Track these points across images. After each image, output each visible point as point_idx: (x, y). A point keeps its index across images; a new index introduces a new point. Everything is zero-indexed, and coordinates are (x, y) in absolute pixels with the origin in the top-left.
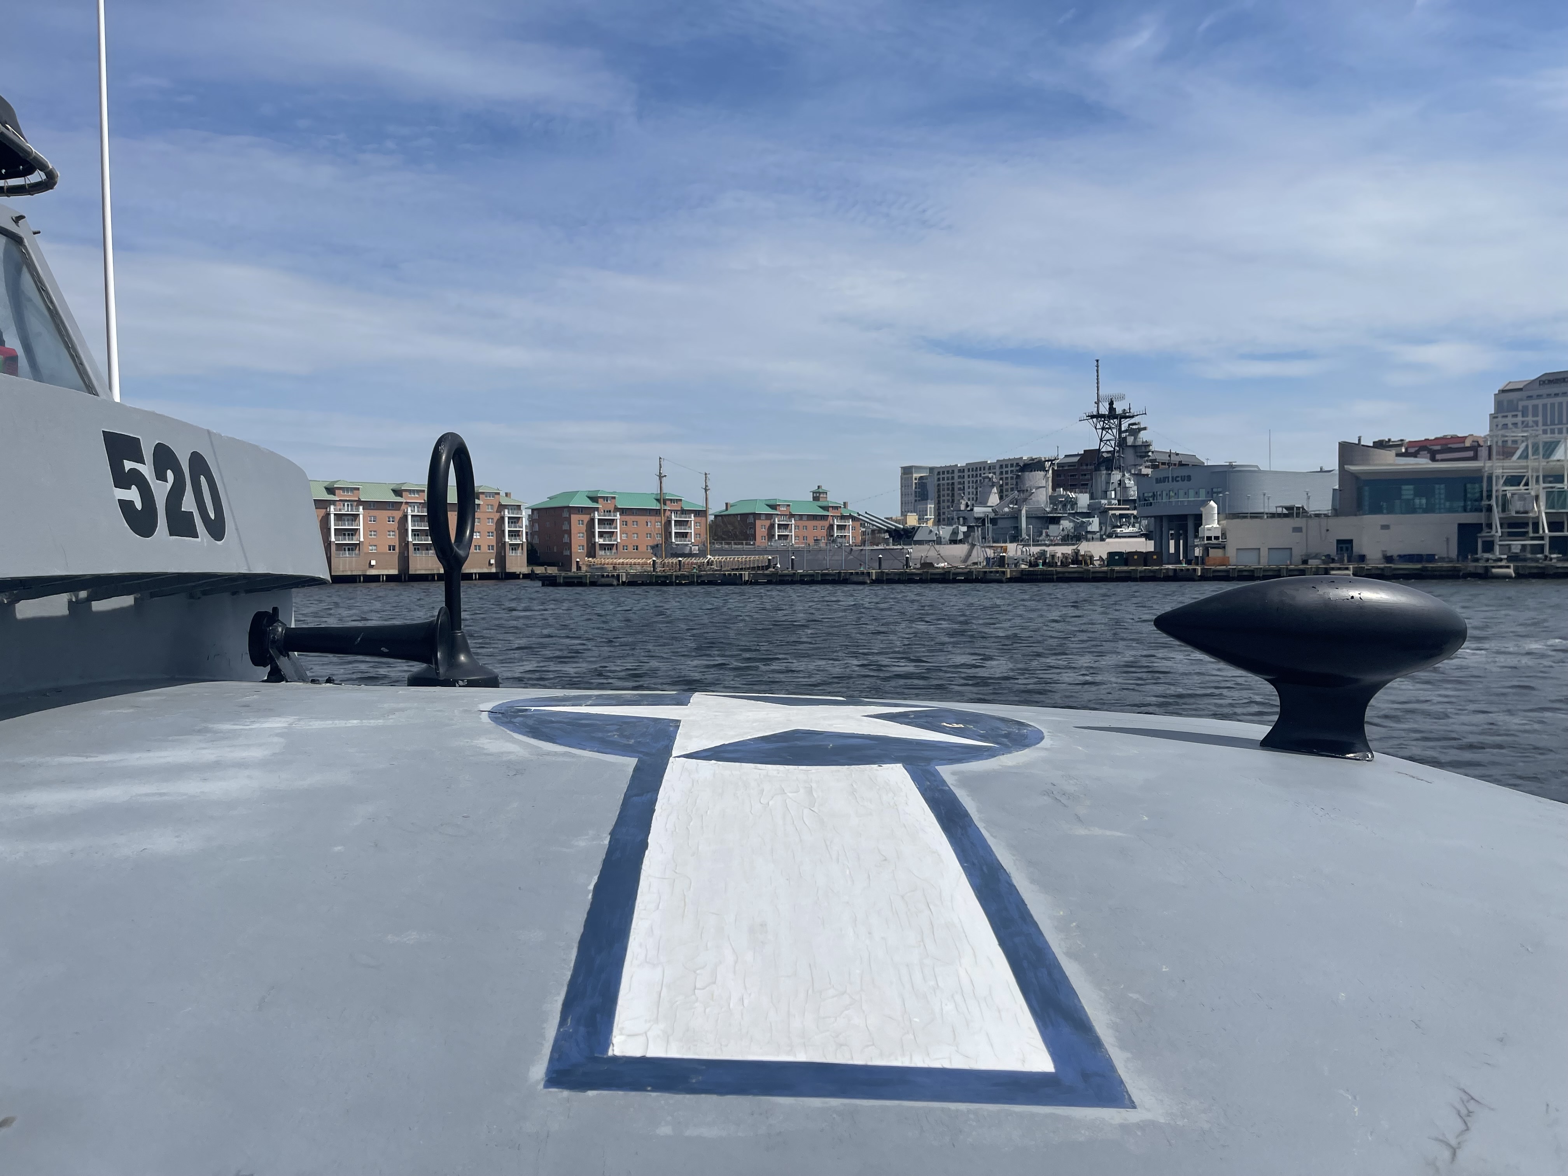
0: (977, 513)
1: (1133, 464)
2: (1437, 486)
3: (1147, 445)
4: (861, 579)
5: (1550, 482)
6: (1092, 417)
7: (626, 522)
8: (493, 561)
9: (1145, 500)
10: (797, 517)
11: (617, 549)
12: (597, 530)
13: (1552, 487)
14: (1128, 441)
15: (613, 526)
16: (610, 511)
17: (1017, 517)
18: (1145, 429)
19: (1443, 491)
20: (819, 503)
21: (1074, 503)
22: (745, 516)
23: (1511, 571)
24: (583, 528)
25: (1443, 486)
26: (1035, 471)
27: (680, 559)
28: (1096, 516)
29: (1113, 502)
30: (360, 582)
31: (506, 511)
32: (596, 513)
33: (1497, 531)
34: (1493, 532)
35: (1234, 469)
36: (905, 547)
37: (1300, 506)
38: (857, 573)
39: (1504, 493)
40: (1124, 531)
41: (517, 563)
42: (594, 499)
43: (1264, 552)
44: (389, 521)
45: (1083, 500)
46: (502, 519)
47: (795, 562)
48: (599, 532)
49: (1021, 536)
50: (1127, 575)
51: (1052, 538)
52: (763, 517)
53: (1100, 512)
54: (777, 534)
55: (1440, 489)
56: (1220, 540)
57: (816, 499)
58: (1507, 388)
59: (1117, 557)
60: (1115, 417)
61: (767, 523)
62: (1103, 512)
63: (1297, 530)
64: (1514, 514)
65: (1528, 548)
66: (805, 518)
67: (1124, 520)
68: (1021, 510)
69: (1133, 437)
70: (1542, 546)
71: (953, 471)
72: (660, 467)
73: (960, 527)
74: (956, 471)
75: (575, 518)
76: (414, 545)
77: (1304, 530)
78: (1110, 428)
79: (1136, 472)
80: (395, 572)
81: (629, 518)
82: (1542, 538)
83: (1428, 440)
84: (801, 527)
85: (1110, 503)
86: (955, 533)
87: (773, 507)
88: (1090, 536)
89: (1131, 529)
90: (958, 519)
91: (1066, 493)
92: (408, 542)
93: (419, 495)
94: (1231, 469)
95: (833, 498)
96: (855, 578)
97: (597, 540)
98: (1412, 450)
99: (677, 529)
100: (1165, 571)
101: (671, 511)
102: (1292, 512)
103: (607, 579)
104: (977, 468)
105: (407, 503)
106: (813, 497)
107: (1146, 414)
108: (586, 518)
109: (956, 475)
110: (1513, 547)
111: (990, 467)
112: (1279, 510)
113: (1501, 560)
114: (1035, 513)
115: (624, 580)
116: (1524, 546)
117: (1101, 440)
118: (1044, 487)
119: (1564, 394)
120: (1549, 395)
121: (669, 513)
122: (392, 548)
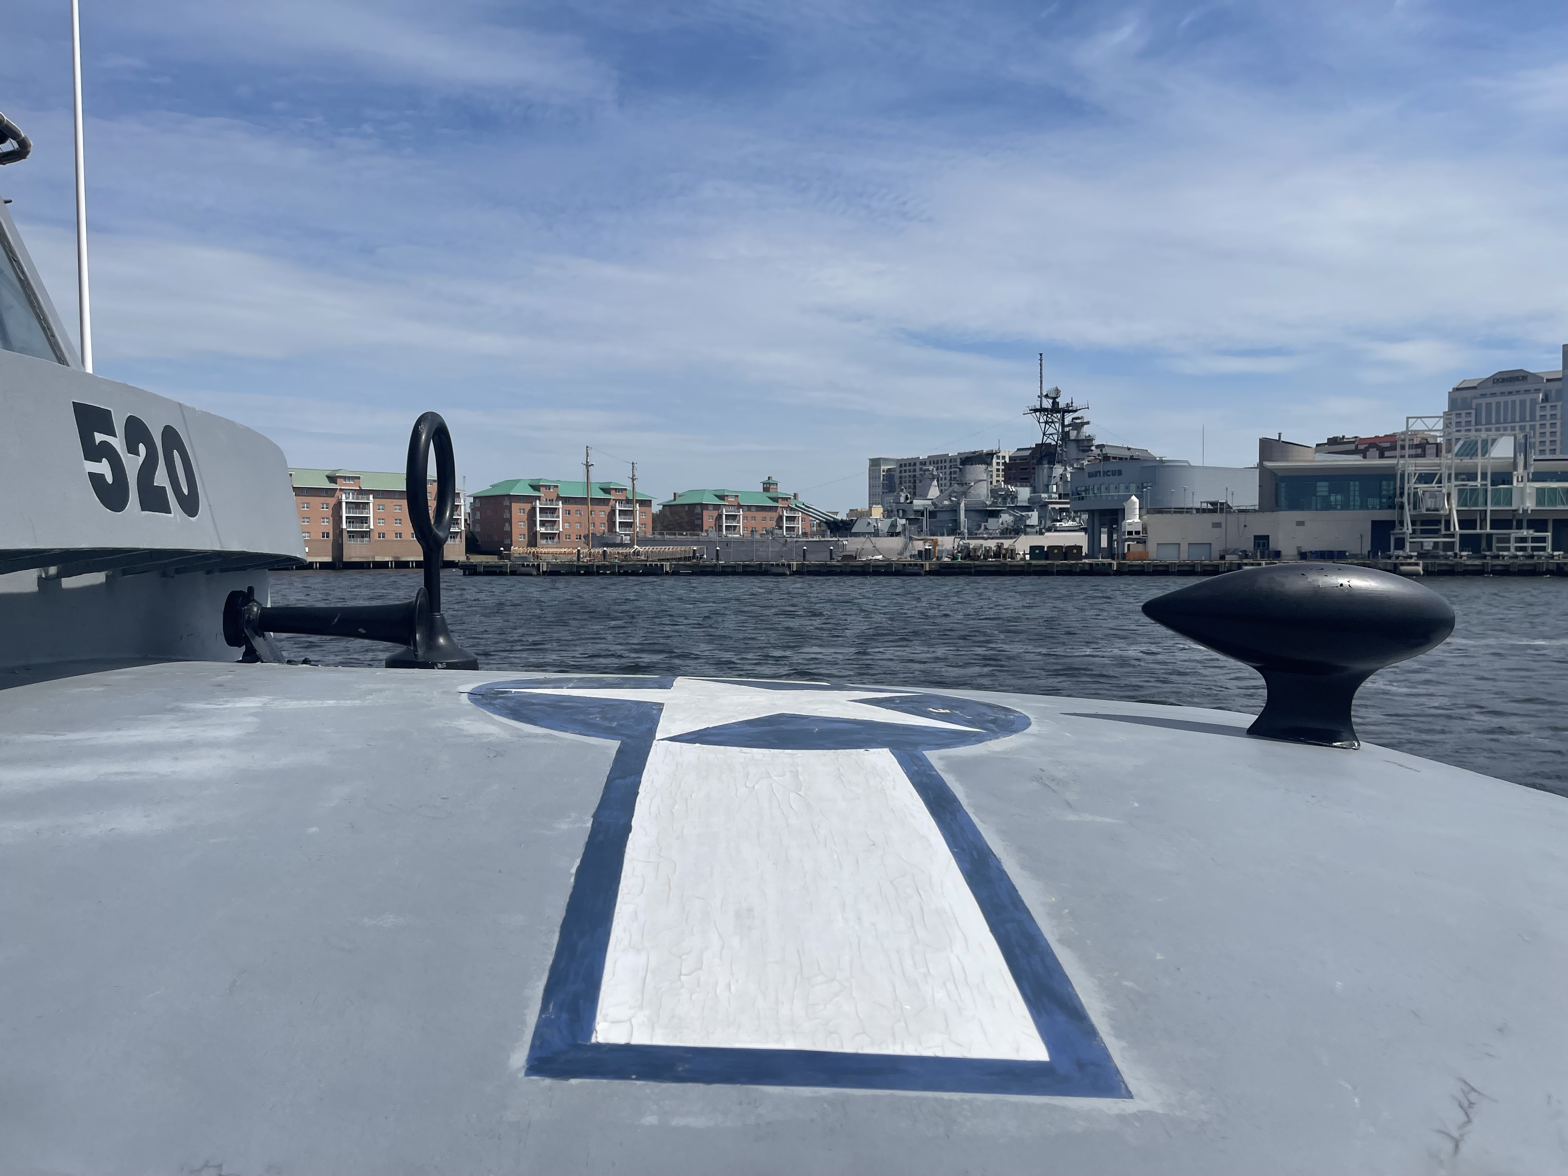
0: (916, 505)
1: (1076, 458)
2: (1352, 483)
3: (1090, 439)
4: (780, 570)
5: (1463, 480)
6: (1036, 411)
7: (569, 511)
9: (1079, 494)
10: (746, 508)
11: (559, 538)
12: (538, 519)
13: (1464, 485)
14: (1070, 435)
15: (555, 515)
16: (552, 500)
17: (956, 510)
18: (1088, 423)
19: (1357, 488)
20: (769, 494)
21: (1014, 497)
22: (693, 506)
23: (1420, 569)
24: (524, 516)
25: (1357, 483)
26: (976, 464)
27: (605, 549)
28: (1035, 510)
29: (1054, 496)
32: (538, 501)
33: (1408, 529)
34: (1405, 529)
35: (1164, 464)
36: (840, 539)
37: (1224, 501)
38: (778, 565)
39: (1415, 490)
40: (1064, 525)
41: (456, 551)
42: (536, 488)
43: (1184, 547)
44: (323, 508)
45: (1024, 493)
47: (720, 553)
48: (540, 520)
49: (960, 530)
50: (1044, 569)
51: (991, 531)
52: (711, 508)
53: (1040, 506)
54: (724, 525)
55: (1355, 486)
56: (1141, 535)
57: (766, 490)
58: (1460, 387)
59: (1037, 551)
60: (1058, 411)
61: (715, 514)
62: (1043, 506)
63: (1217, 525)
64: (1424, 511)
65: (1441, 546)
66: (753, 509)
67: (1064, 514)
68: (959, 504)
69: (1076, 432)
70: (1453, 543)
71: (915, 464)
72: (587, 456)
73: (898, 519)
74: (918, 464)
75: (515, 506)
76: (348, 532)
77: (1223, 525)
78: (1053, 422)
79: (1079, 466)
80: (328, 559)
81: (572, 507)
82: (1452, 536)
83: (1378, 437)
84: (749, 518)
85: (1050, 497)
86: (894, 525)
87: (721, 497)
88: (1028, 530)
89: (1070, 523)
90: (898, 511)
91: (1007, 487)
92: (342, 529)
93: (354, 481)
94: (1161, 464)
95: (783, 489)
96: (775, 570)
97: (538, 529)
98: (1361, 447)
99: (621, 519)
100: (1081, 565)
101: (616, 500)
102: (1216, 508)
103: (527, 569)
104: (938, 461)
105: (341, 490)
106: (764, 488)
107: (1088, 408)
108: (527, 507)
109: (918, 467)
110: (1425, 544)
111: (951, 459)
112: (1204, 506)
113: (1411, 557)
114: (974, 506)
115: (545, 569)
116: (1436, 543)
117: (1044, 434)
118: (986, 480)
119: (1518, 392)
120: (1502, 394)
121: (614, 501)
122: (326, 535)
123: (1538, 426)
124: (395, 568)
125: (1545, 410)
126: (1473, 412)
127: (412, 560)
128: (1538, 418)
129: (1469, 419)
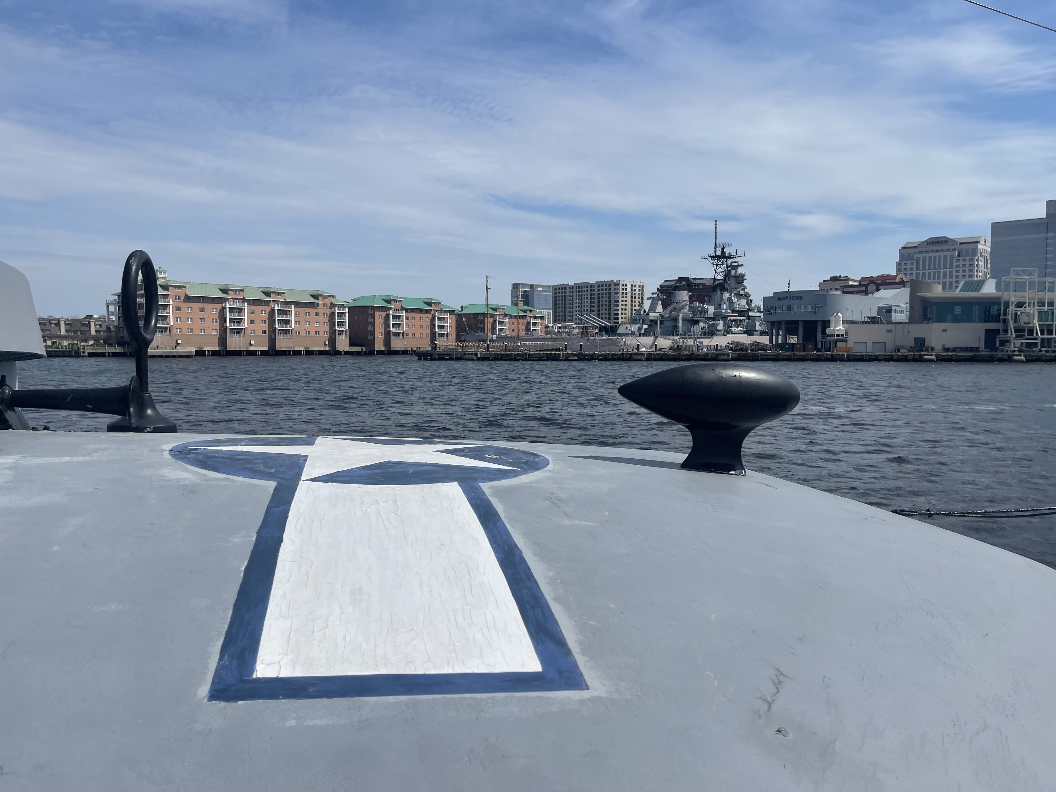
2: (974, 307)
3: (742, 276)
5: (1039, 306)
6: (711, 257)
7: (409, 317)
8: (327, 343)
11: (402, 336)
12: (391, 322)
13: (1040, 309)
14: (732, 273)
15: (401, 320)
16: (399, 310)
18: (742, 265)
20: (520, 308)
21: (706, 311)
22: (476, 315)
23: (1020, 358)
24: (382, 321)
26: (682, 290)
28: (720, 320)
29: (729, 311)
30: (244, 355)
31: (336, 308)
32: (390, 311)
33: (1012, 334)
34: (1009, 335)
39: (1016, 312)
40: (736, 330)
41: (343, 344)
42: (388, 301)
43: (870, 345)
44: (262, 313)
45: (711, 309)
46: (333, 313)
48: (392, 324)
49: (679, 332)
51: (697, 334)
52: (489, 316)
53: (722, 318)
54: (497, 327)
55: (976, 309)
56: (844, 337)
58: (907, 246)
60: (726, 258)
61: (492, 320)
62: (724, 317)
63: (889, 331)
66: (511, 317)
67: (735, 323)
68: (679, 316)
69: (735, 271)
70: (1037, 343)
72: (487, 282)
75: (377, 314)
76: (279, 330)
77: (893, 331)
78: (721, 264)
80: (266, 349)
81: (410, 315)
82: (1036, 339)
83: (872, 277)
84: (511, 323)
85: (727, 312)
86: (640, 329)
87: (494, 309)
88: (718, 333)
89: (739, 329)
90: (640, 320)
91: (700, 305)
92: (275, 328)
93: (280, 295)
97: (391, 329)
98: (865, 283)
99: (439, 323)
101: (435, 310)
104: (582, 286)
105: (274, 301)
108: (384, 314)
117: (716, 272)
119: (942, 250)
120: (932, 251)
121: (434, 312)
122: (264, 332)
123: (954, 272)
124: (306, 355)
125: (959, 262)
126: (915, 262)
127: (316, 349)
128: (954, 266)
129: (912, 267)
